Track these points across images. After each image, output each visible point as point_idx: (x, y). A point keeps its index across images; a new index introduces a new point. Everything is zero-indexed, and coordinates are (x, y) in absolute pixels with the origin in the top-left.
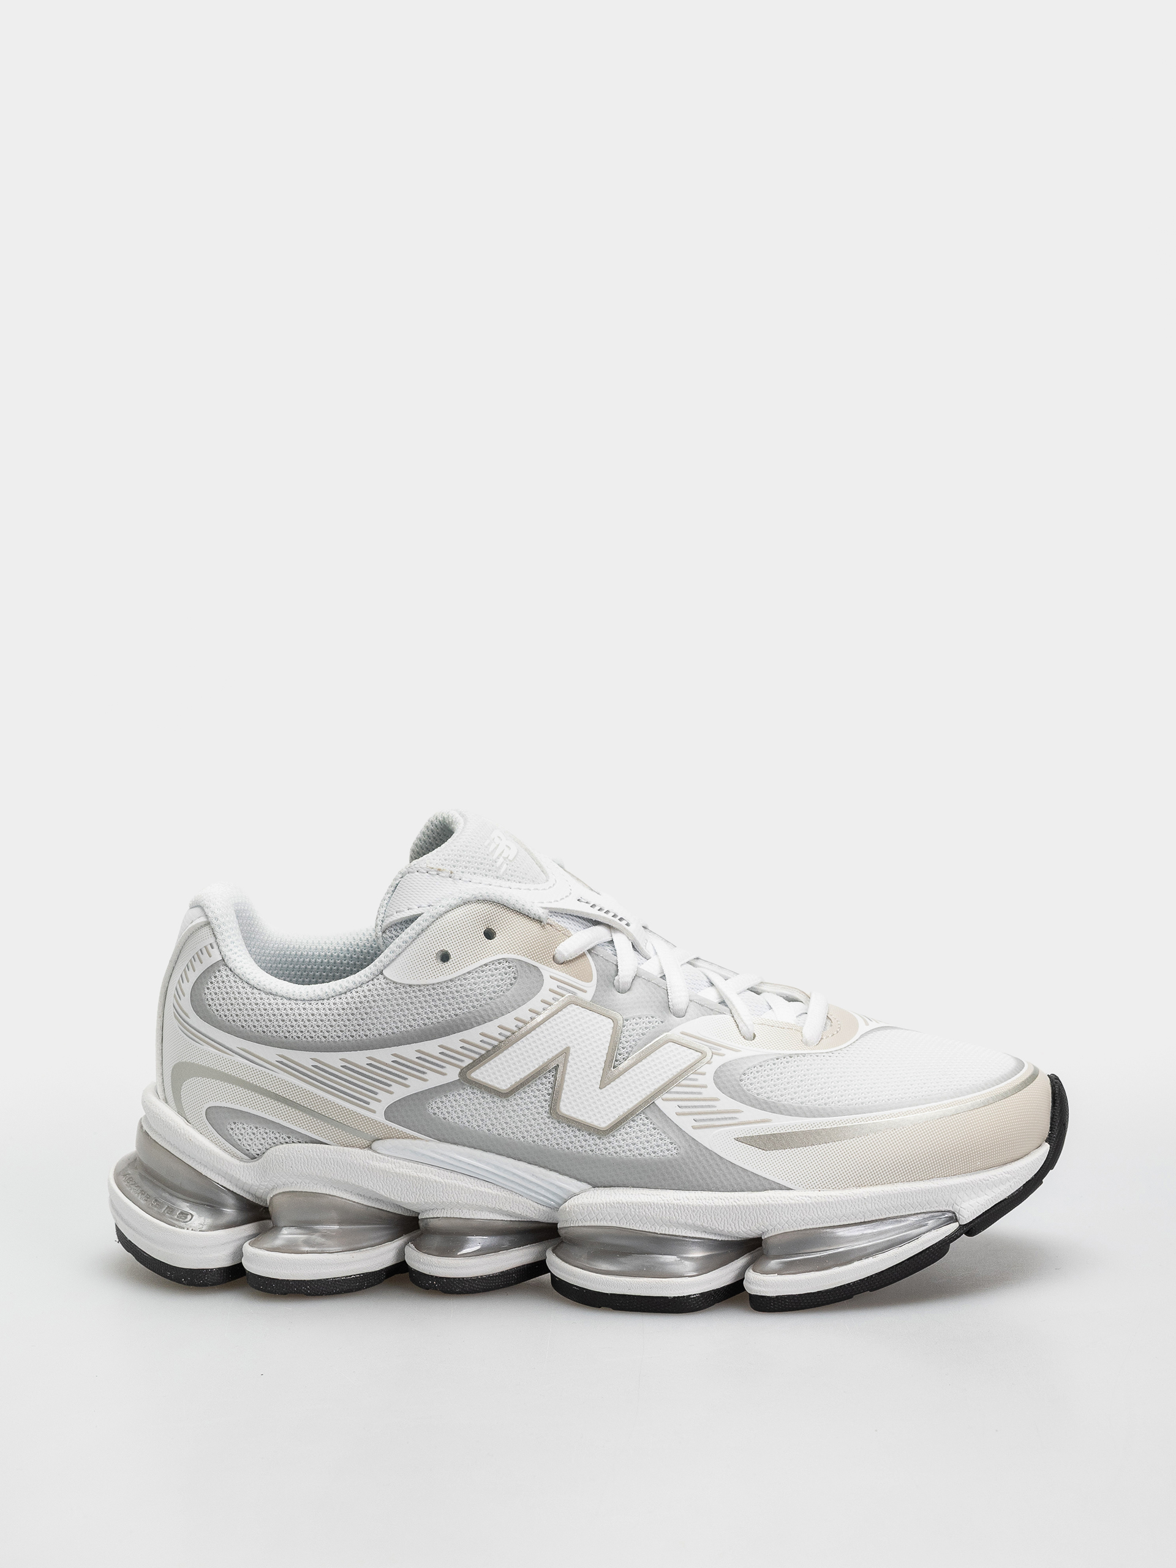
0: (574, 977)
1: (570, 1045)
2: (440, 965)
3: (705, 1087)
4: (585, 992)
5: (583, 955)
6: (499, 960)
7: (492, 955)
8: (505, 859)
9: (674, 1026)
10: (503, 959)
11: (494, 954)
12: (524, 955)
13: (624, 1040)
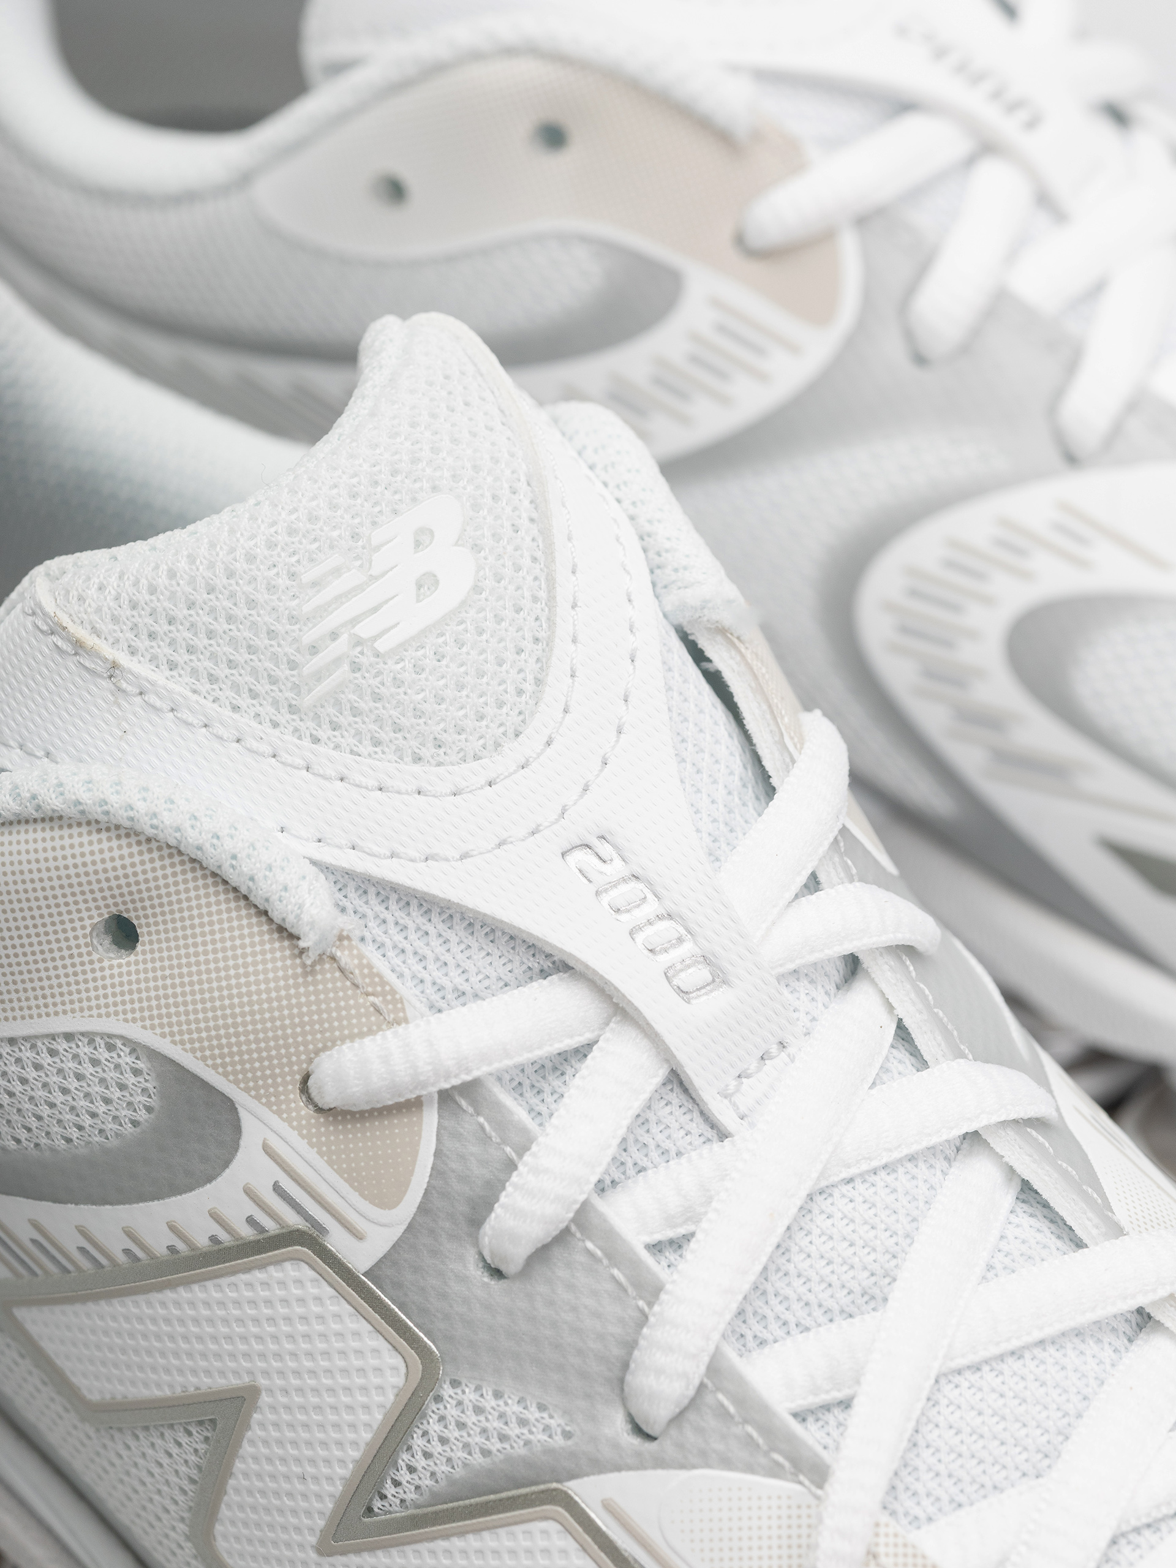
0: (340, 1172)
1: (262, 1382)
4: (359, 1236)
5: (414, 1105)
6: (110, 1036)
7: (95, 1012)
8: (359, 642)
9: (598, 1466)
10: (126, 1041)
11: (103, 1011)
12: (202, 1049)
13: (418, 1442)
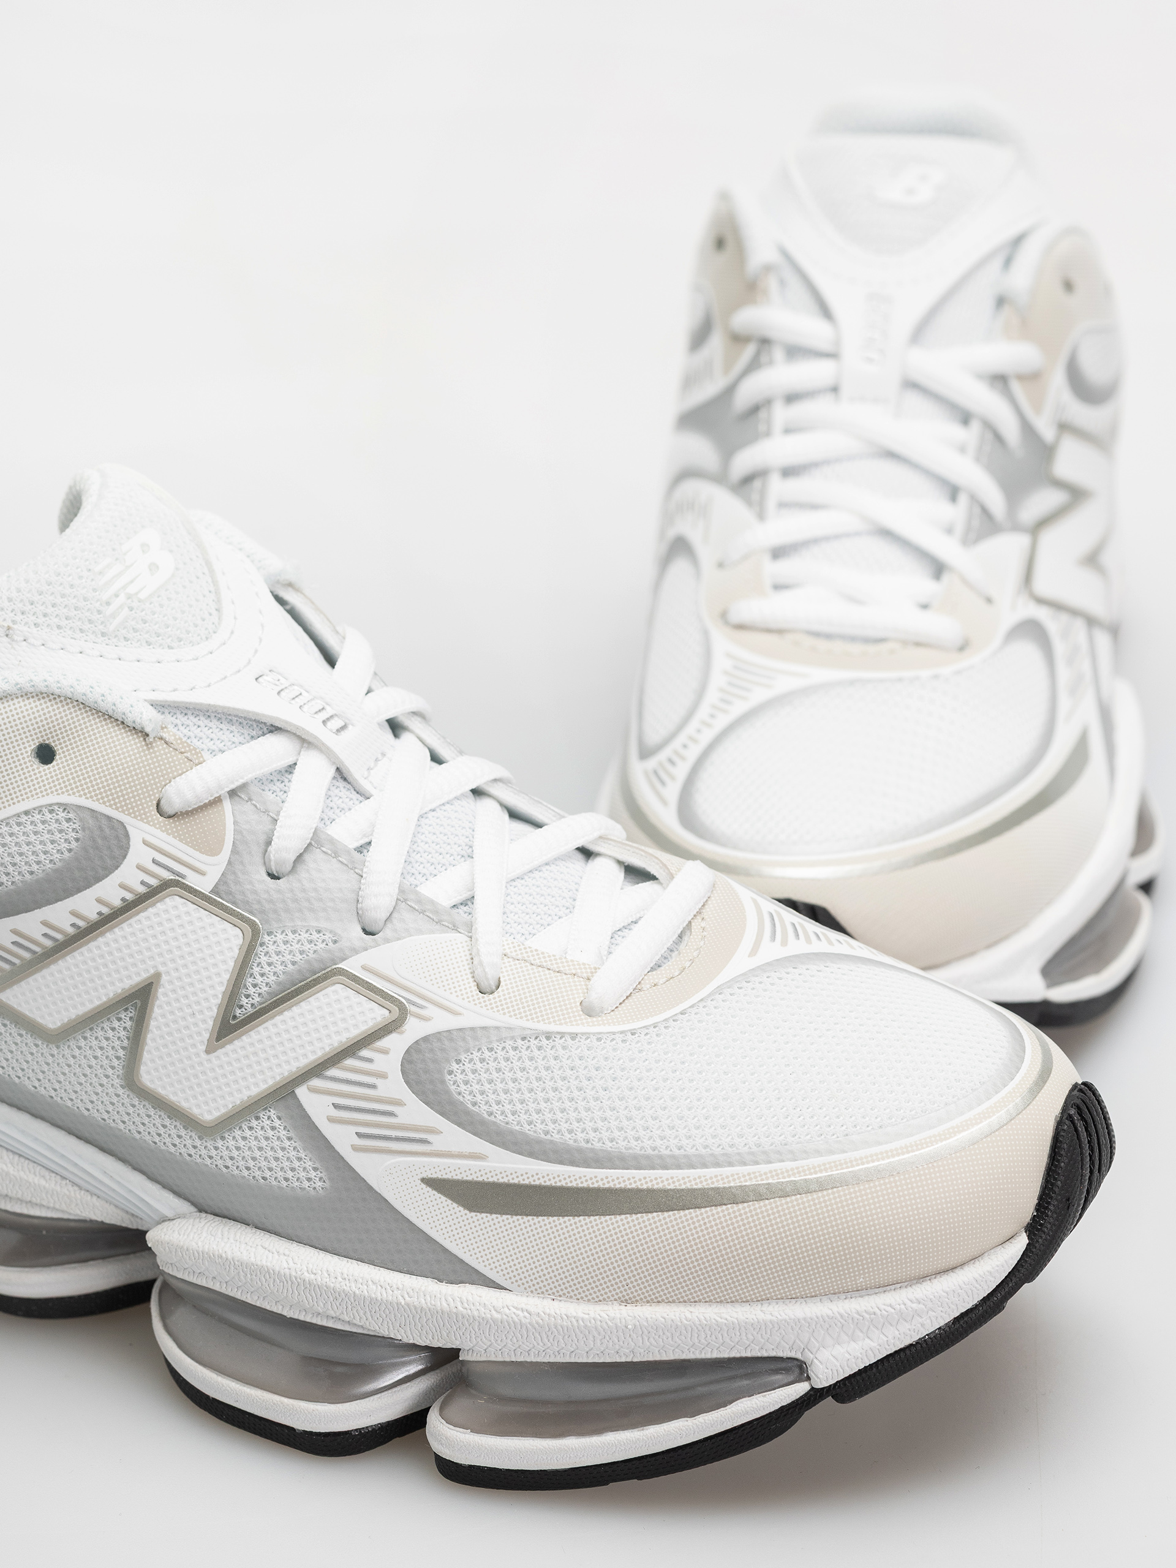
0: (187, 844)
1: (161, 969)
3: (383, 1076)
4: (203, 874)
5: (218, 801)
6: (51, 805)
7: (40, 795)
8: (129, 597)
9: (355, 951)
10: (59, 805)
11: (44, 793)
12: (102, 798)
13: (256, 970)
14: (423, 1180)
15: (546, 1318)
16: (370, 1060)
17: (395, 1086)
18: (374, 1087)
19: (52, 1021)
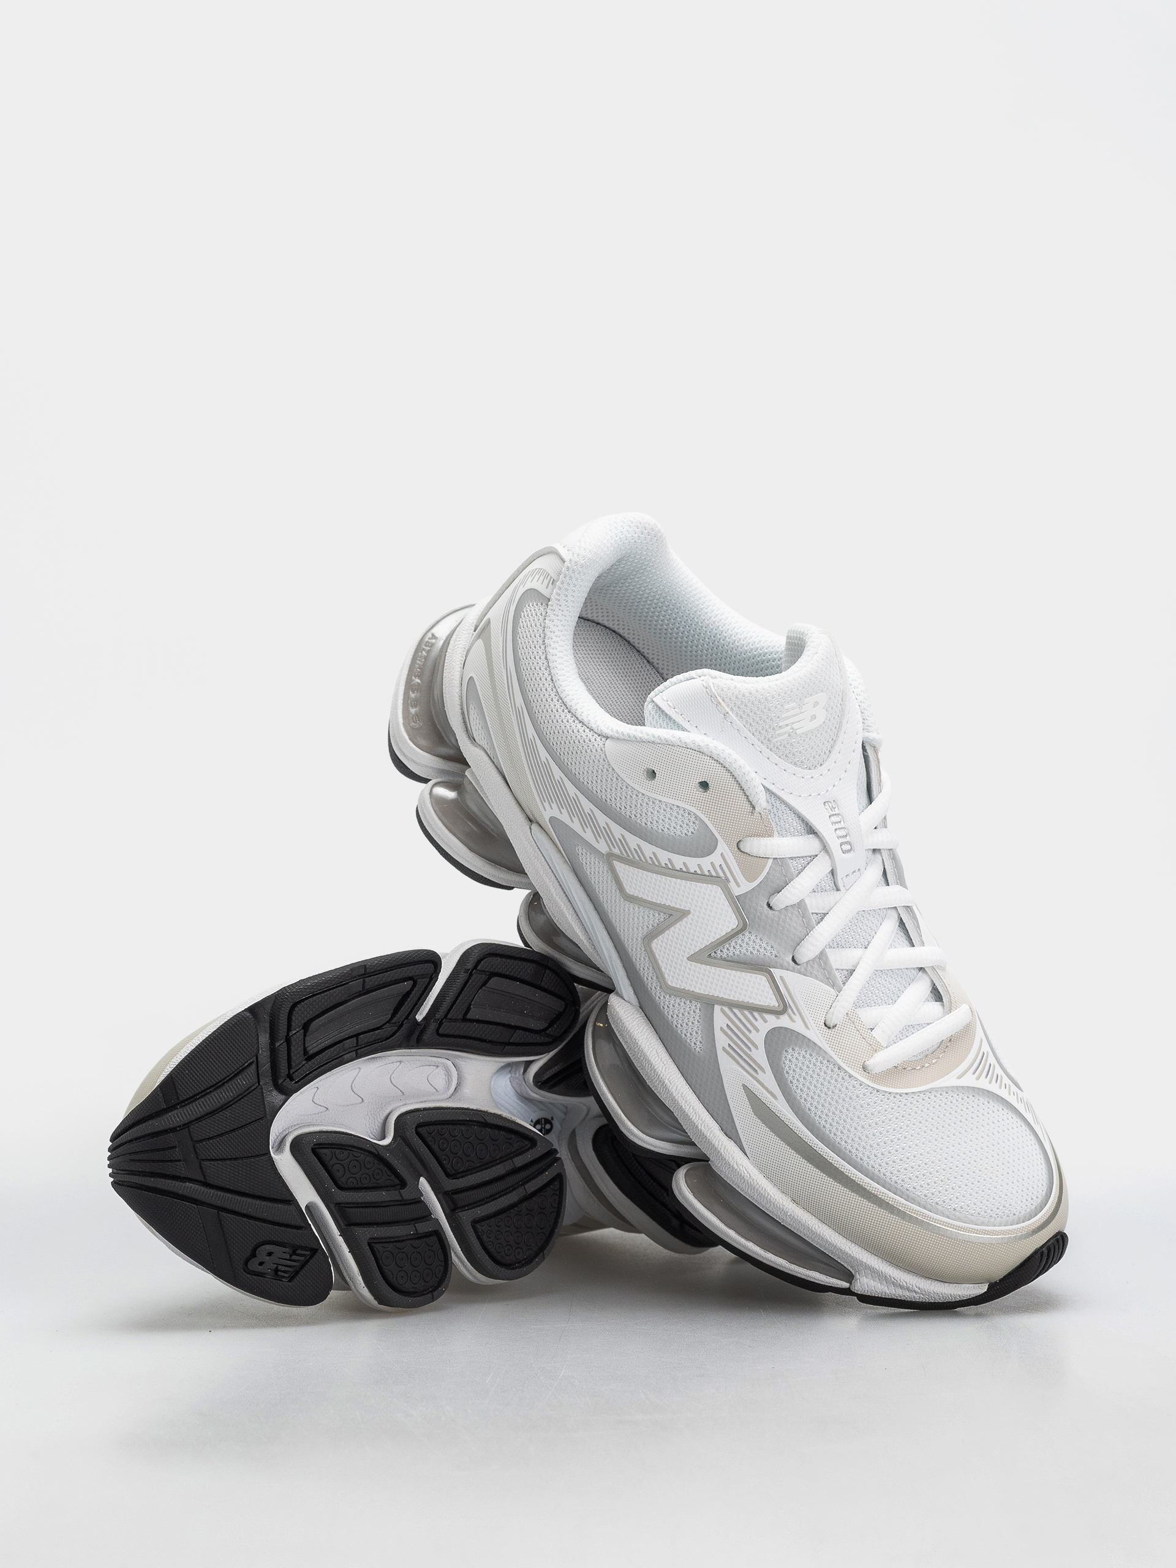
0: (740, 868)
1: (692, 911)
2: (643, 777)
3: (757, 1030)
4: (739, 886)
5: (766, 859)
6: (691, 811)
7: (689, 804)
8: (792, 729)
9: (782, 967)
10: (694, 814)
11: (692, 804)
12: (716, 824)
13: (733, 944)
14: (744, 1086)
15: (756, 1183)
16: (756, 1020)
17: (759, 1038)
18: (750, 1031)
19: (630, 890)
